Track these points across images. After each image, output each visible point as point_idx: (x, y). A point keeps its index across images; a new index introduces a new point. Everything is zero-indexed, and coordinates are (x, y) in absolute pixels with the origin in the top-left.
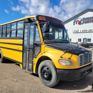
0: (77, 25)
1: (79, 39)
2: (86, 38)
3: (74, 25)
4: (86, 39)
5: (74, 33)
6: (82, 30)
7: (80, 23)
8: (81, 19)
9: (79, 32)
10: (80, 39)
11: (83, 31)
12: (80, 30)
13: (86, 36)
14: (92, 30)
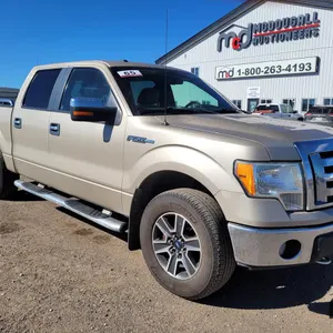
0: (229, 52)
1: (234, 101)
2: (258, 97)
3: (220, 49)
4: (257, 100)
5: (219, 80)
6: (243, 70)
7: (238, 45)
8: (241, 29)
9: (236, 75)
10: (240, 102)
11: (247, 70)
12: (239, 71)
13: (258, 92)
14: (277, 69)
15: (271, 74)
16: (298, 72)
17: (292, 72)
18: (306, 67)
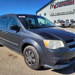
0: (53, 9)
1: (54, 21)
2: (60, 19)
5: (51, 16)
6: (56, 13)
8: (55, 4)
9: (55, 14)
10: (56, 21)
13: (60, 18)
14: (64, 13)
15: (63, 14)
16: (69, 13)
17: (68, 13)
18: (71, 12)
